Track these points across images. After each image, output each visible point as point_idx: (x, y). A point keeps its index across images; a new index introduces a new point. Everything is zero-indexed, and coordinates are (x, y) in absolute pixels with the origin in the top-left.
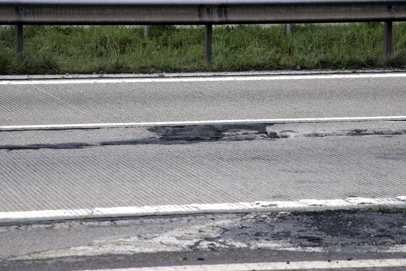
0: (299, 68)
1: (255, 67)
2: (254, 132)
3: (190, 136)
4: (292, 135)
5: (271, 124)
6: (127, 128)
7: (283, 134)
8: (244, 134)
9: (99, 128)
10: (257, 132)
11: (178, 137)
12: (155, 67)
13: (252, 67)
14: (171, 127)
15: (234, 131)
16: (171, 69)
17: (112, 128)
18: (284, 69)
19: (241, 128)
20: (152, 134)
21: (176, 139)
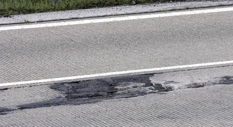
0: (135, 3)
1: (97, 4)
2: (142, 84)
3: (90, 93)
4: (176, 86)
5: (152, 74)
6: (31, 86)
7: (167, 85)
8: (134, 87)
9: (7, 89)
10: (144, 84)
11: (81, 94)
12: (12, 9)
13: (95, 4)
14: (68, 83)
15: (125, 85)
16: (26, 10)
17: (19, 87)
18: (122, 4)
19: (129, 81)
20: (57, 94)
21: (79, 97)
